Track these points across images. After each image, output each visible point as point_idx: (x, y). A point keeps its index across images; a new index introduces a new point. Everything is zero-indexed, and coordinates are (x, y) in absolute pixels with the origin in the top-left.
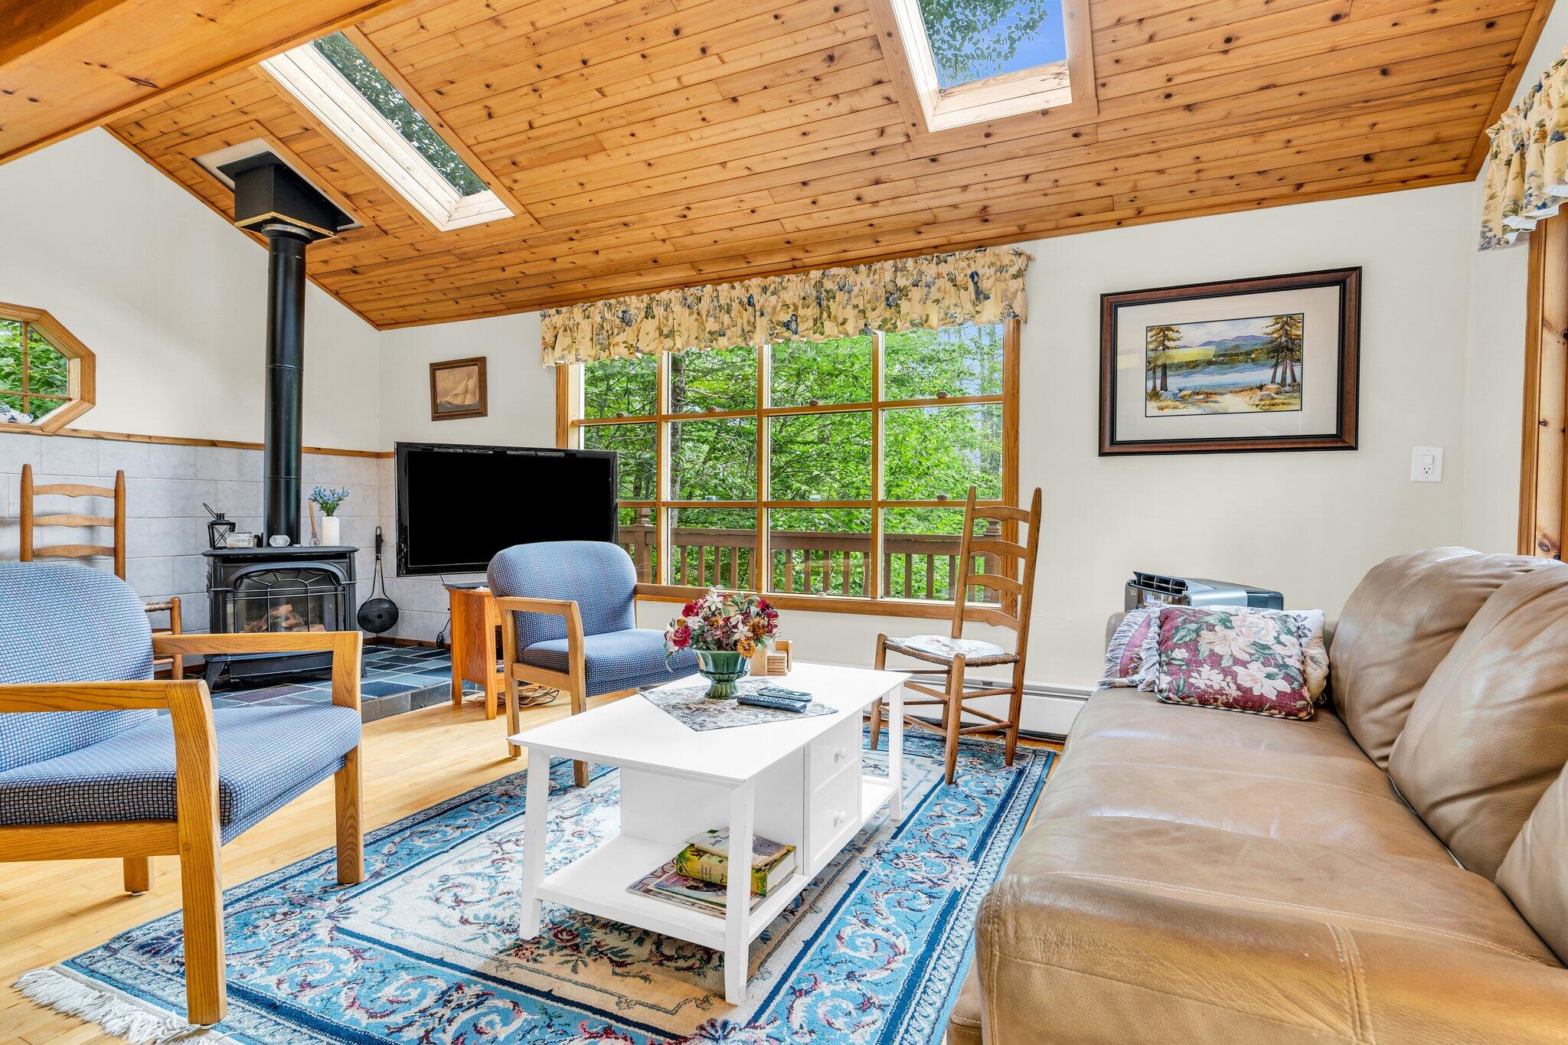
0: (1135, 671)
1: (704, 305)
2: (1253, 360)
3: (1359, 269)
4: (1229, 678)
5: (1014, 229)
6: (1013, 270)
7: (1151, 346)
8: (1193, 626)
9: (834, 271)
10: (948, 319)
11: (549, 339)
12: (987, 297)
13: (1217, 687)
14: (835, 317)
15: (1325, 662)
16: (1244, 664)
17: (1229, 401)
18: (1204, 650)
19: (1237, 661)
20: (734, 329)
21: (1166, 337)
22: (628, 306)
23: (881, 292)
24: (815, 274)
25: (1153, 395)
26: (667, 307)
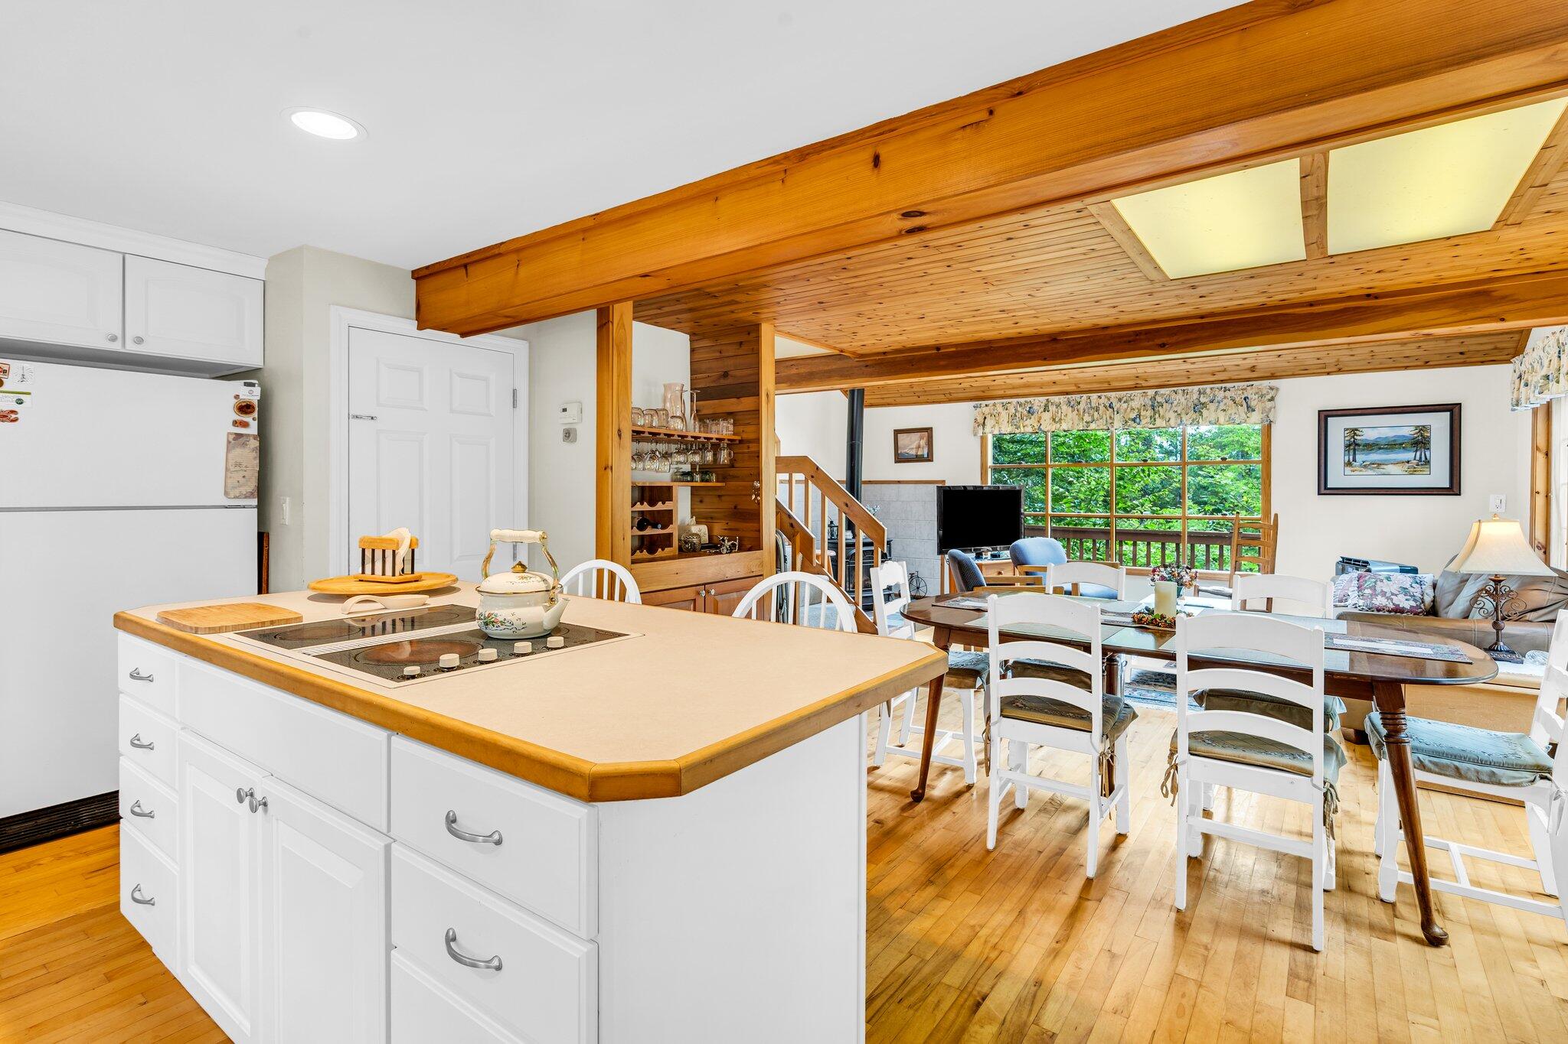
0: (1346, 600)
1: (1082, 407)
2: (1404, 448)
3: (1460, 404)
4: (1389, 601)
5: (1269, 374)
6: (1269, 397)
7: (1347, 439)
8: (1374, 580)
9: (1162, 391)
10: (1231, 421)
11: (980, 420)
12: (1254, 410)
13: (1384, 604)
14: (1163, 416)
15: (1432, 594)
16: (1396, 595)
17: (1390, 468)
18: (1378, 589)
19: (1393, 594)
20: (1101, 421)
21: (1355, 434)
22: (1033, 404)
23: (1190, 404)
24: (1151, 392)
25: (1349, 464)
26: (1058, 406)
